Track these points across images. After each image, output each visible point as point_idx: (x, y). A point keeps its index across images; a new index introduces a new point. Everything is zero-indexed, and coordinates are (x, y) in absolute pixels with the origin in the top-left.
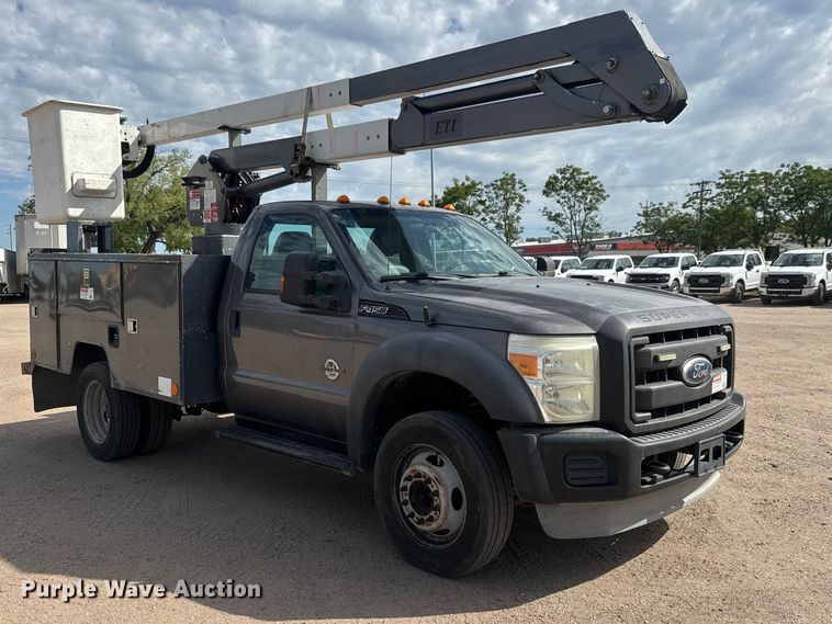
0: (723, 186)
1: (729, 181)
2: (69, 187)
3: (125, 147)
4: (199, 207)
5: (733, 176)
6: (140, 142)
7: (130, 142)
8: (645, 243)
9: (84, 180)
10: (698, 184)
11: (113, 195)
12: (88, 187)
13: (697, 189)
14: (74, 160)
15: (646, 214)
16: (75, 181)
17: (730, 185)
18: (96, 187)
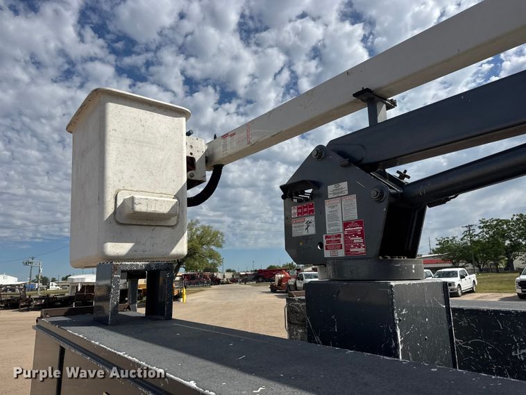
0: (483, 227)
1: (486, 225)
2: (110, 209)
3: (191, 162)
4: (312, 230)
5: (487, 222)
6: (208, 159)
7: (197, 156)
8: (443, 260)
9: (133, 198)
10: (466, 227)
11: (173, 221)
12: (138, 208)
13: (466, 229)
14: (122, 172)
15: (440, 244)
16: (119, 203)
17: (486, 227)
18: (151, 209)
